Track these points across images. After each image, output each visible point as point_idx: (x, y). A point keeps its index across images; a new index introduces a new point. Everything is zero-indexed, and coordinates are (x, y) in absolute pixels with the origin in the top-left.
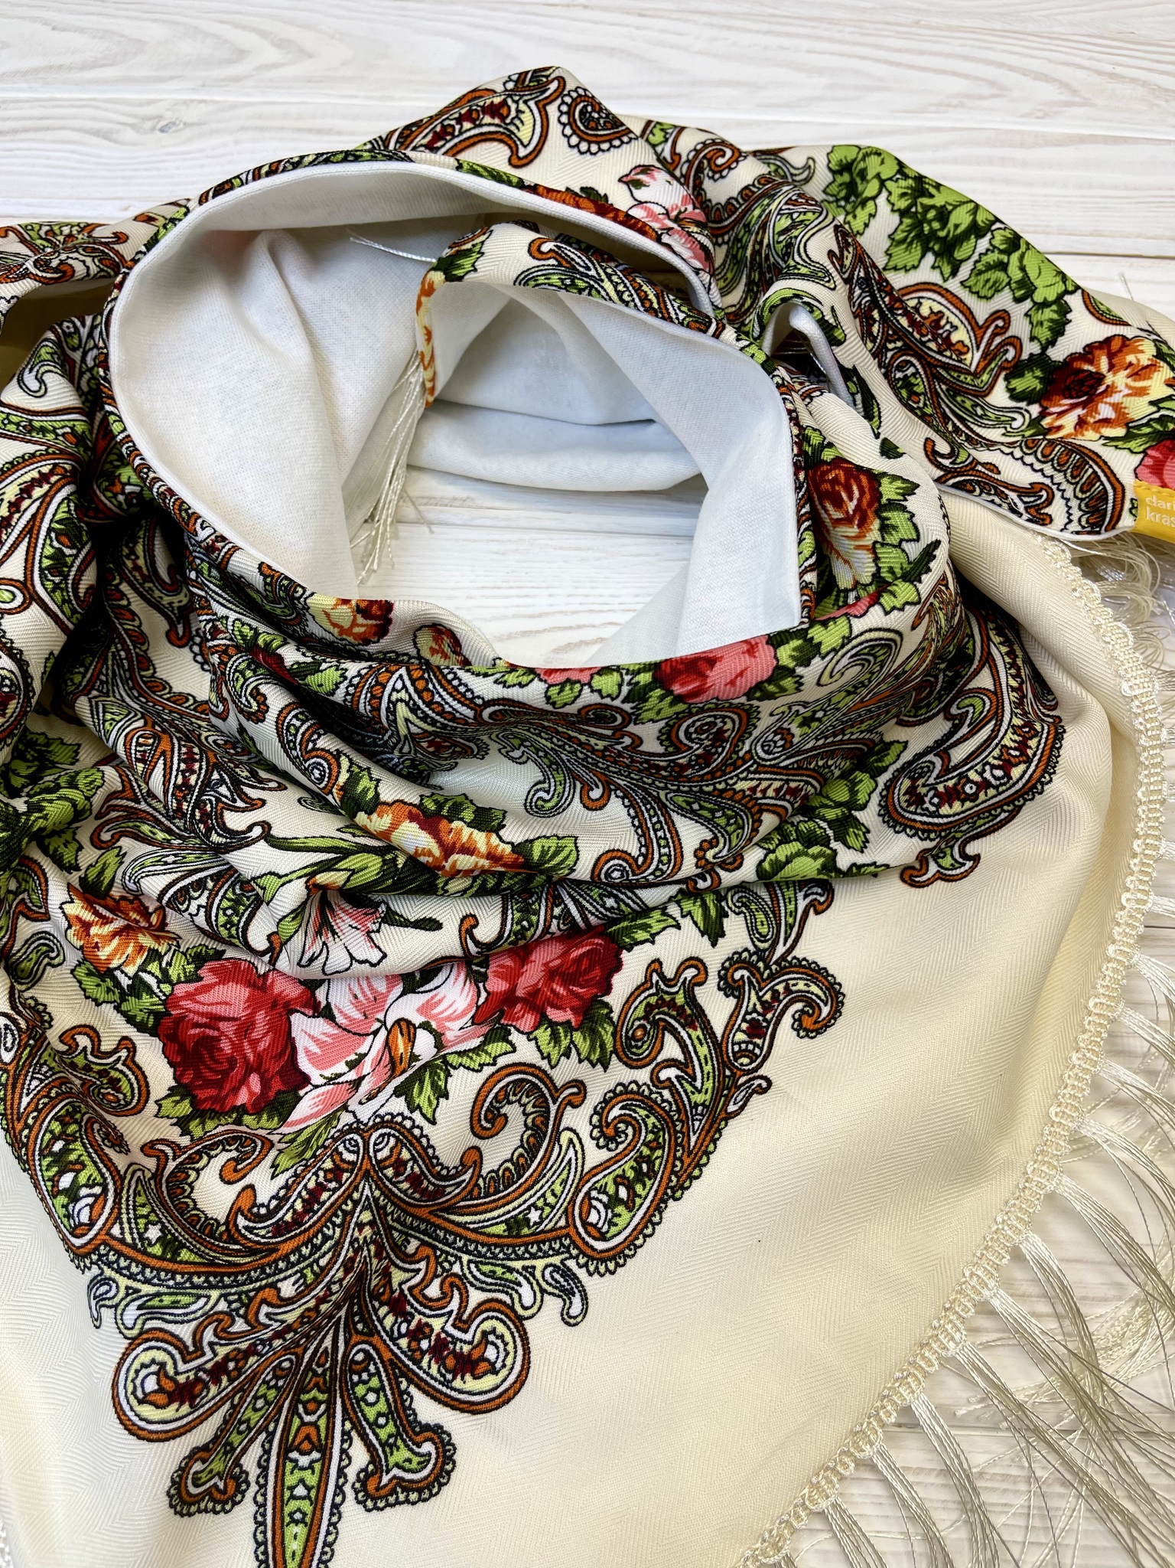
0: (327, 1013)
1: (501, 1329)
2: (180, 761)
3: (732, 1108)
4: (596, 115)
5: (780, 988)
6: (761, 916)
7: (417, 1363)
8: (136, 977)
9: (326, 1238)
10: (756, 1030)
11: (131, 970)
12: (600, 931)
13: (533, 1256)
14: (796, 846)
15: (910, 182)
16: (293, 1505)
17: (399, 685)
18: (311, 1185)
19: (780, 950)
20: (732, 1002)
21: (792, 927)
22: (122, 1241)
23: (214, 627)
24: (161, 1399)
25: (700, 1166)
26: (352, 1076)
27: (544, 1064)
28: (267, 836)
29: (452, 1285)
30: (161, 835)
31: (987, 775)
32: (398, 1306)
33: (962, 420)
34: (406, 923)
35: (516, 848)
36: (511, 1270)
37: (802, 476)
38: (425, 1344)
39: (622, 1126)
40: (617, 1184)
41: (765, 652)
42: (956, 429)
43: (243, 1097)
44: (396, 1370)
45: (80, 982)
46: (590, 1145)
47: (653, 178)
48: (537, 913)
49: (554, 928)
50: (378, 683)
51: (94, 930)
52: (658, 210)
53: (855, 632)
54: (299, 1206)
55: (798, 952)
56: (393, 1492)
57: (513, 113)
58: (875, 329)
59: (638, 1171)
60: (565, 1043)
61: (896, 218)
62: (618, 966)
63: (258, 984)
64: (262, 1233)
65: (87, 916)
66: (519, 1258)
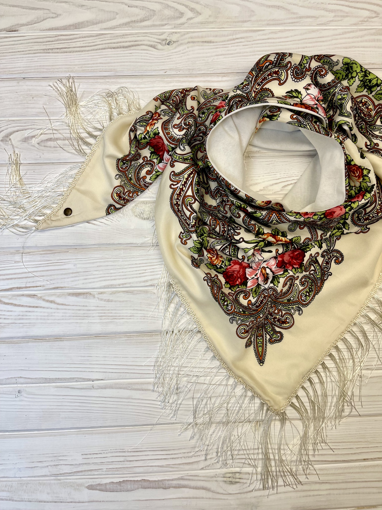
0: (251, 268)
1: (289, 317)
2: (222, 225)
3: (325, 278)
4: (298, 72)
5: (331, 255)
6: (328, 242)
7: (275, 323)
8: (221, 266)
9: (265, 307)
10: (327, 263)
11: (220, 265)
12: (300, 249)
13: (293, 305)
14: (337, 230)
15: (363, 73)
16: (259, 345)
17: (274, 217)
18: (261, 300)
19: (332, 248)
20: (323, 258)
21: (333, 243)
22: (237, 312)
23: (227, 200)
24: (245, 333)
25: (321, 289)
26: (256, 277)
27: (294, 275)
28: (244, 241)
29: (279, 311)
30: (214, 236)
31: (374, 215)
32: (271, 315)
33: (371, 131)
34: (266, 252)
35: (290, 240)
36: (289, 308)
37: (347, 167)
38: (276, 320)
39: (305, 282)
40: (306, 293)
41: (344, 209)
42: (370, 133)
43: (238, 283)
44: (271, 324)
45: (207, 266)
46: (300, 286)
47: (311, 87)
48: (289, 247)
49: (292, 250)
50: (270, 217)
51: (213, 259)
52: (313, 97)
53: (360, 204)
54: (259, 303)
55: (335, 248)
56: (275, 341)
57: (280, 73)
58: (356, 118)
59: (310, 290)
60: (297, 271)
61: (360, 82)
62: (305, 256)
63: (240, 264)
64: (254, 307)
65: (211, 256)
66: (290, 306)
